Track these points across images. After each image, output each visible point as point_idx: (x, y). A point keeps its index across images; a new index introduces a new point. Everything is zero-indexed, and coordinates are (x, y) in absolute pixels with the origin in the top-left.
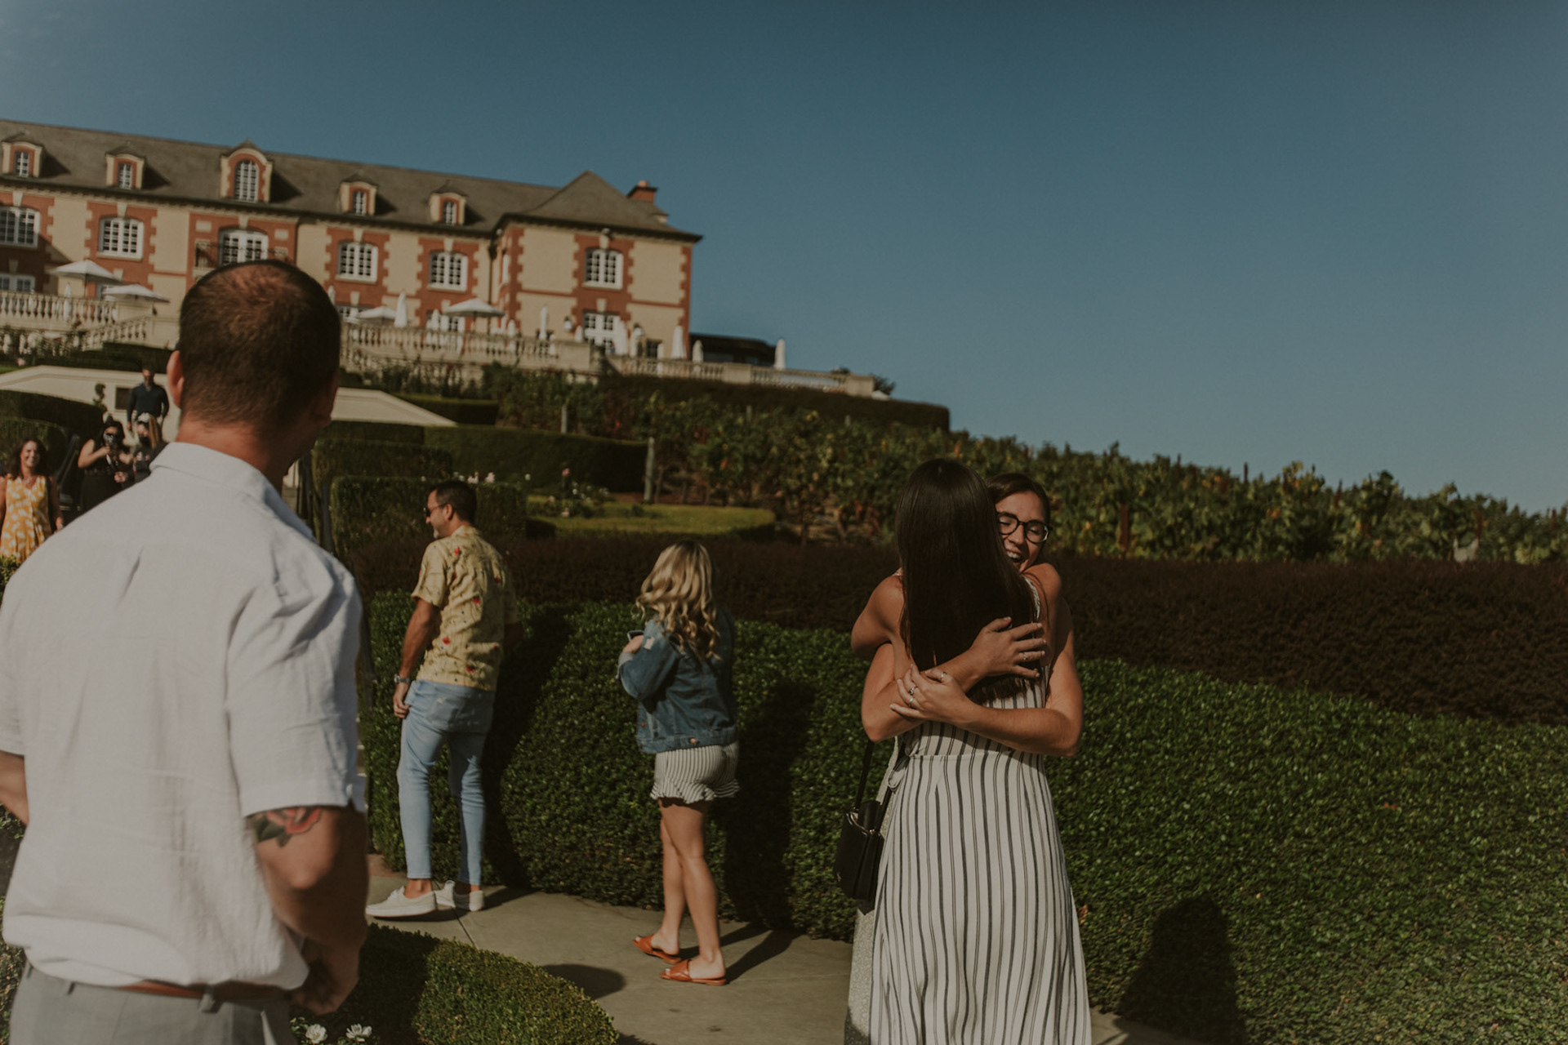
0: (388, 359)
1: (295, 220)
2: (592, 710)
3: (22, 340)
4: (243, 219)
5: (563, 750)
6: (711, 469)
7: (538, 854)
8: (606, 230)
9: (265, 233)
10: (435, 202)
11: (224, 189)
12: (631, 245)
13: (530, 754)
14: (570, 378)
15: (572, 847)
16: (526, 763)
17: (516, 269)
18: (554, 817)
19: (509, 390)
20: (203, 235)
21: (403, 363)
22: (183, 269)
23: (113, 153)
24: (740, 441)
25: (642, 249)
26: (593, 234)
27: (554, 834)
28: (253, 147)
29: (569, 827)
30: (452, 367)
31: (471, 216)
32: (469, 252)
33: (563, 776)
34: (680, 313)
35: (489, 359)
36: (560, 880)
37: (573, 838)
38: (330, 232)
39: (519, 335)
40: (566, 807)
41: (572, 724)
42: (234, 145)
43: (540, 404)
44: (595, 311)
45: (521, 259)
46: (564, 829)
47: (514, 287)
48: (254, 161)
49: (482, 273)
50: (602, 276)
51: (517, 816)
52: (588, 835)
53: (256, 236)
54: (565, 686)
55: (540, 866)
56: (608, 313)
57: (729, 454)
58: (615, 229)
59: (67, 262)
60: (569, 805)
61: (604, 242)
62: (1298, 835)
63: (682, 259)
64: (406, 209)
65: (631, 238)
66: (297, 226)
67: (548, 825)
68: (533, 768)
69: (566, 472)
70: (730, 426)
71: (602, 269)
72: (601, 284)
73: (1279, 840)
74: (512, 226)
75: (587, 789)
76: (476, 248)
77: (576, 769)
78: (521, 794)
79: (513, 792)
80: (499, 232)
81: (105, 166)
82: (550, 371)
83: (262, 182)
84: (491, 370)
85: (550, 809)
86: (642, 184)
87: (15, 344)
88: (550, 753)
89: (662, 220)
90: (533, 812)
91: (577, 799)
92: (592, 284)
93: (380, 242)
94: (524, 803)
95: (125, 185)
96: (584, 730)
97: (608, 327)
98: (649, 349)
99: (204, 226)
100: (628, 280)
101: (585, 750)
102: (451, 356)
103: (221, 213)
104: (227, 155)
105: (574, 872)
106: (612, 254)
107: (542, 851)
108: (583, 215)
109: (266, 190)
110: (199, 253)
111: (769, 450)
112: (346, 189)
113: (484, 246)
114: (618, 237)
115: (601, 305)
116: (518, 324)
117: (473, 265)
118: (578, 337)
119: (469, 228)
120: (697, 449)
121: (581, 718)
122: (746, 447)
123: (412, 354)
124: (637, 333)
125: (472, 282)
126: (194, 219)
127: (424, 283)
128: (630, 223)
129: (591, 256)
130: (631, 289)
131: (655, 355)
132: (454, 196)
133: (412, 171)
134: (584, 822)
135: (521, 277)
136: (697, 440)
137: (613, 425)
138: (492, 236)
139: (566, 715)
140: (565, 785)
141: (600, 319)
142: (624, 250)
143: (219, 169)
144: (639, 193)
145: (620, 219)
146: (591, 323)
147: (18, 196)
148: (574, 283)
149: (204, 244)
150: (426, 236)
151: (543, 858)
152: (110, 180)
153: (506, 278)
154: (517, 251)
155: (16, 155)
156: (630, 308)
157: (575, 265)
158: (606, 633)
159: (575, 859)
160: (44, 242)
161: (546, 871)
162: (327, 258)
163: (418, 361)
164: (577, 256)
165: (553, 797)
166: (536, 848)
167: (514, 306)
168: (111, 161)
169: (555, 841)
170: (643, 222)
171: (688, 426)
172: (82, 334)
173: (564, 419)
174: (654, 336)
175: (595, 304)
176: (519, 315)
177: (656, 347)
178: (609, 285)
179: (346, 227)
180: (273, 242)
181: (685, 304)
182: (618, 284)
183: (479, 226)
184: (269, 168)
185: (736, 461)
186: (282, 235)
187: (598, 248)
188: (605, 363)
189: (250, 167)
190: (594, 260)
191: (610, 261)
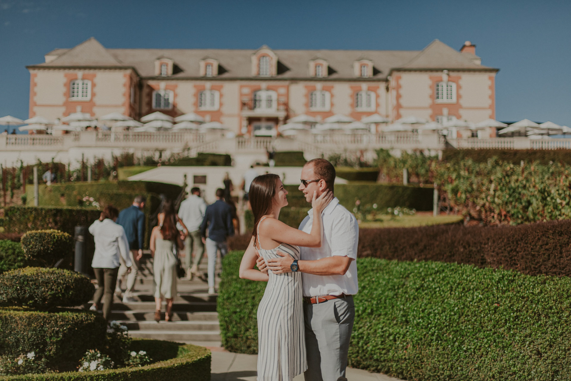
0: (332, 151)
1: (287, 83)
3: (163, 155)
4: (264, 85)
8: (446, 72)
9: (274, 91)
10: (357, 65)
11: (254, 71)
12: (459, 78)
14: (426, 153)
17: (399, 97)
19: (384, 162)
20: (246, 95)
22: (237, 112)
23: (204, 59)
25: (466, 79)
26: (439, 74)
30: (362, 152)
31: (376, 72)
32: (375, 90)
34: (492, 111)
35: (379, 147)
38: (305, 87)
44: (442, 115)
45: (401, 92)
47: (398, 106)
48: (268, 55)
49: (382, 101)
50: (445, 96)
53: (270, 93)
56: (449, 115)
58: (451, 70)
59: (182, 114)
61: (445, 77)
63: (489, 83)
64: (342, 72)
65: (460, 74)
66: (289, 86)
71: (445, 92)
72: (445, 100)
74: (395, 74)
76: (378, 87)
80: (390, 78)
81: (199, 66)
82: (417, 150)
83: (271, 66)
84: (380, 152)
86: (468, 43)
87: (160, 156)
92: (439, 101)
93: (329, 89)
95: (209, 75)
100: (459, 96)
102: (362, 146)
103: (252, 83)
104: (254, 54)
106: (450, 83)
108: (433, 65)
109: (274, 70)
110: (244, 104)
112: (312, 64)
113: (382, 86)
114: (452, 74)
117: (378, 96)
119: (375, 78)
125: (378, 105)
126: (241, 87)
127: (353, 108)
128: (459, 66)
129: (438, 86)
130: (462, 102)
132: (365, 62)
138: (387, 81)
141: (445, 119)
142: (456, 80)
143: (250, 61)
144: (466, 49)
145: (453, 65)
146: (440, 120)
147: (162, 85)
148: (430, 101)
149: (246, 99)
150: (353, 84)
152: (202, 73)
153: (394, 102)
154: (399, 87)
155: (161, 65)
156: (461, 112)
157: (429, 92)
160: (174, 106)
163: (345, 150)
164: (431, 87)
167: (399, 116)
168: (202, 64)
170: (467, 65)
172: (189, 149)
173: (405, 175)
174: (475, 128)
175: (441, 111)
178: (449, 101)
180: (279, 95)
181: (491, 107)
182: (454, 100)
183: (380, 76)
184: (275, 59)
186: (282, 91)
187: (442, 81)
188: (447, 143)
189: (265, 59)
190: (440, 88)
191: (449, 88)
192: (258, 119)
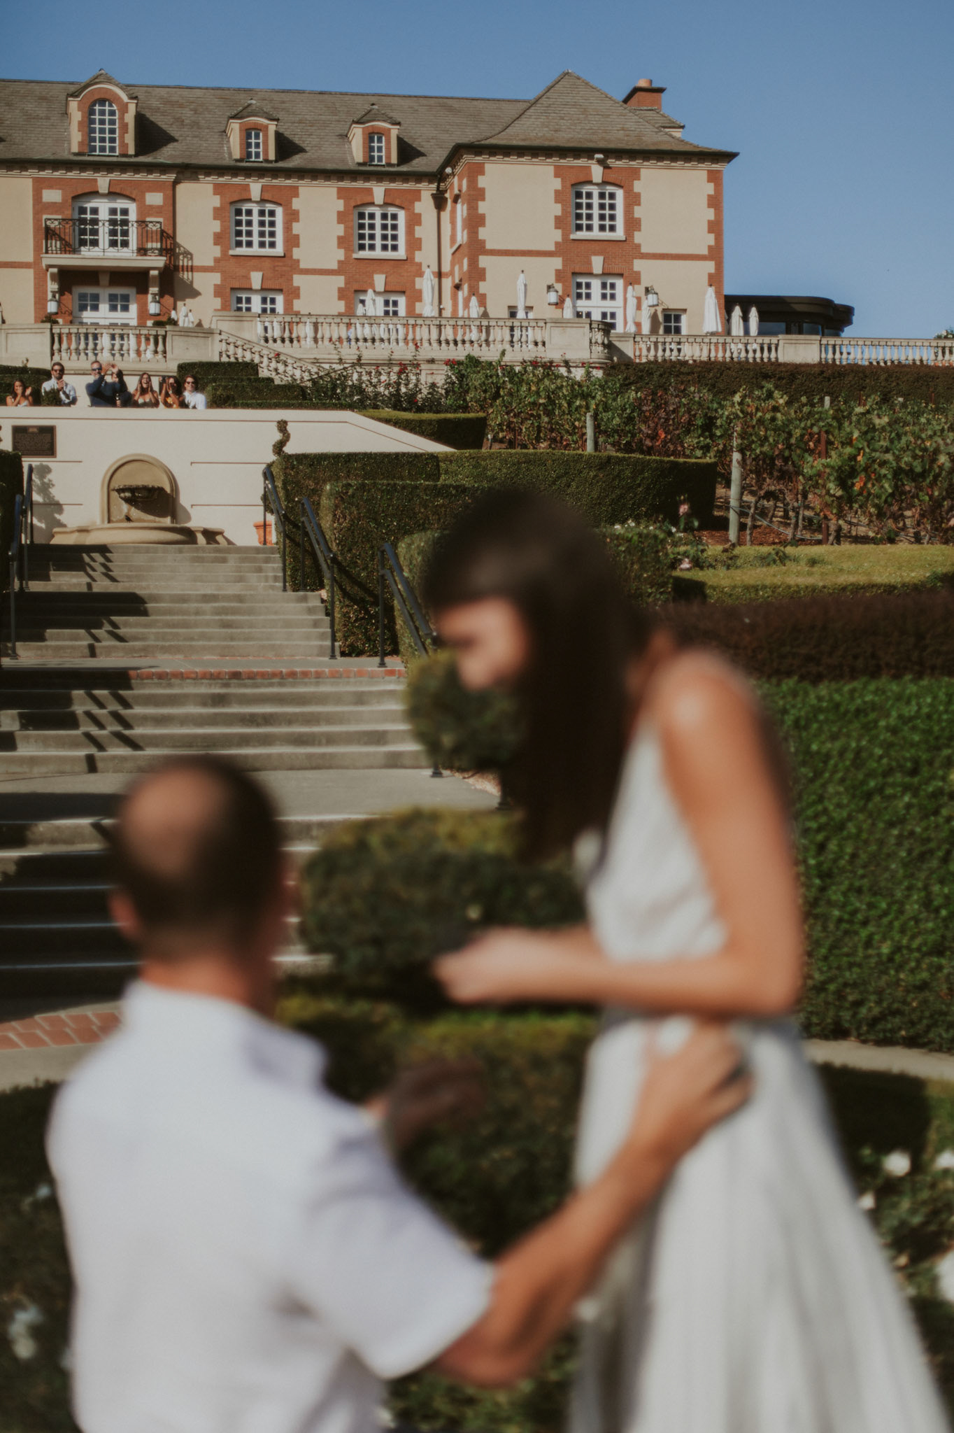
0: (316, 362)
1: (171, 177)
2: (936, 812)
4: (103, 182)
5: (905, 865)
6: (839, 493)
7: (873, 997)
8: (599, 156)
9: (133, 200)
10: (357, 136)
11: (76, 139)
12: (636, 174)
13: (861, 872)
14: (563, 373)
15: (923, 986)
16: (857, 884)
17: (475, 221)
18: (898, 949)
19: (497, 395)
20: (52, 207)
21: (337, 367)
22: (30, 258)
24: (887, 450)
25: (652, 178)
26: (581, 162)
27: (897, 971)
28: (109, 80)
29: (918, 961)
30: (403, 369)
31: (407, 152)
32: (407, 202)
33: (908, 897)
34: (710, 266)
35: (460, 353)
36: (900, 1029)
37: (924, 975)
38: (218, 189)
39: (485, 315)
40: (913, 938)
41: (912, 833)
42: (84, 79)
43: (549, 414)
44: (589, 273)
45: (483, 207)
46: (913, 964)
47: (474, 248)
48: (111, 99)
49: (426, 231)
50: (596, 222)
51: (846, 950)
52: (946, 971)
53: (120, 204)
54: (893, 785)
55: (876, 1011)
56: (608, 275)
57: (866, 469)
58: (611, 153)
60: (919, 933)
61: (597, 172)
63: (710, 189)
64: (318, 151)
65: (634, 164)
66: (176, 183)
67: (891, 959)
68: (865, 889)
69: (684, 509)
70: (870, 431)
71: (596, 211)
72: (596, 234)
74: (468, 159)
75: (944, 913)
76: (417, 196)
77: (926, 887)
78: (850, 922)
79: (840, 920)
80: (448, 170)
82: (535, 364)
83: (124, 127)
84: (464, 369)
85: (892, 939)
86: (642, 83)
88: (887, 869)
89: (677, 134)
90: (868, 943)
91: (930, 925)
92: (583, 235)
93: (285, 198)
94: (856, 933)
96: (929, 840)
97: (609, 294)
98: (668, 322)
99: (52, 196)
100: (633, 225)
101: (934, 863)
102: (404, 352)
103: (73, 175)
104: (74, 95)
105: (921, 1019)
106: (609, 189)
107: (880, 993)
108: (564, 138)
109: (130, 138)
110: (49, 233)
111: (934, 460)
112: (235, 129)
113: (427, 191)
114: (616, 164)
115: (597, 264)
116: (482, 301)
117: (414, 221)
118: (568, 313)
119: (404, 168)
121: (924, 824)
122: (898, 459)
123: (349, 353)
124: (650, 300)
125: (414, 244)
126: (39, 186)
127: (349, 250)
128: (633, 143)
129: (579, 195)
130: (638, 237)
131: (678, 330)
132: (382, 125)
133: (321, 93)
134: (940, 953)
135: (483, 233)
136: (811, 452)
137: (654, 437)
138: (438, 177)
139: (902, 821)
140: (912, 907)
141: (596, 284)
142: (626, 181)
143: (65, 114)
144: (639, 95)
145: (617, 139)
146: (584, 291)
148: (558, 235)
149: (53, 220)
150: (346, 184)
151: (879, 1002)
153: (462, 237)
154: (478, 195)
156: (638, 265)
158: (929, 716)
159: (925, 1001)
161: (882, 1017)
162: (216, 226)
163: (359, 362)
164: (559, 196)
165: (897, 924)
166: (871, 989)
167: (477, 274)
169: (899, 980)
170: (652, 139)
171: (798, 432)
173: (589, 432)
174: (673, 304)
175: (590, 263)
176: (483, 287)
177: (678, 318)
178: (607, 235)
179: (239, 180)
180: (144, 210)
181: (715, 254)
182: (620, 234)
183: (417, 165)
184: (132, 109)
185: (879, 478)
186: (155, 199)
187: (588, 181)
188: (610, 347)
189: (107, 108)
192: (89, 276)
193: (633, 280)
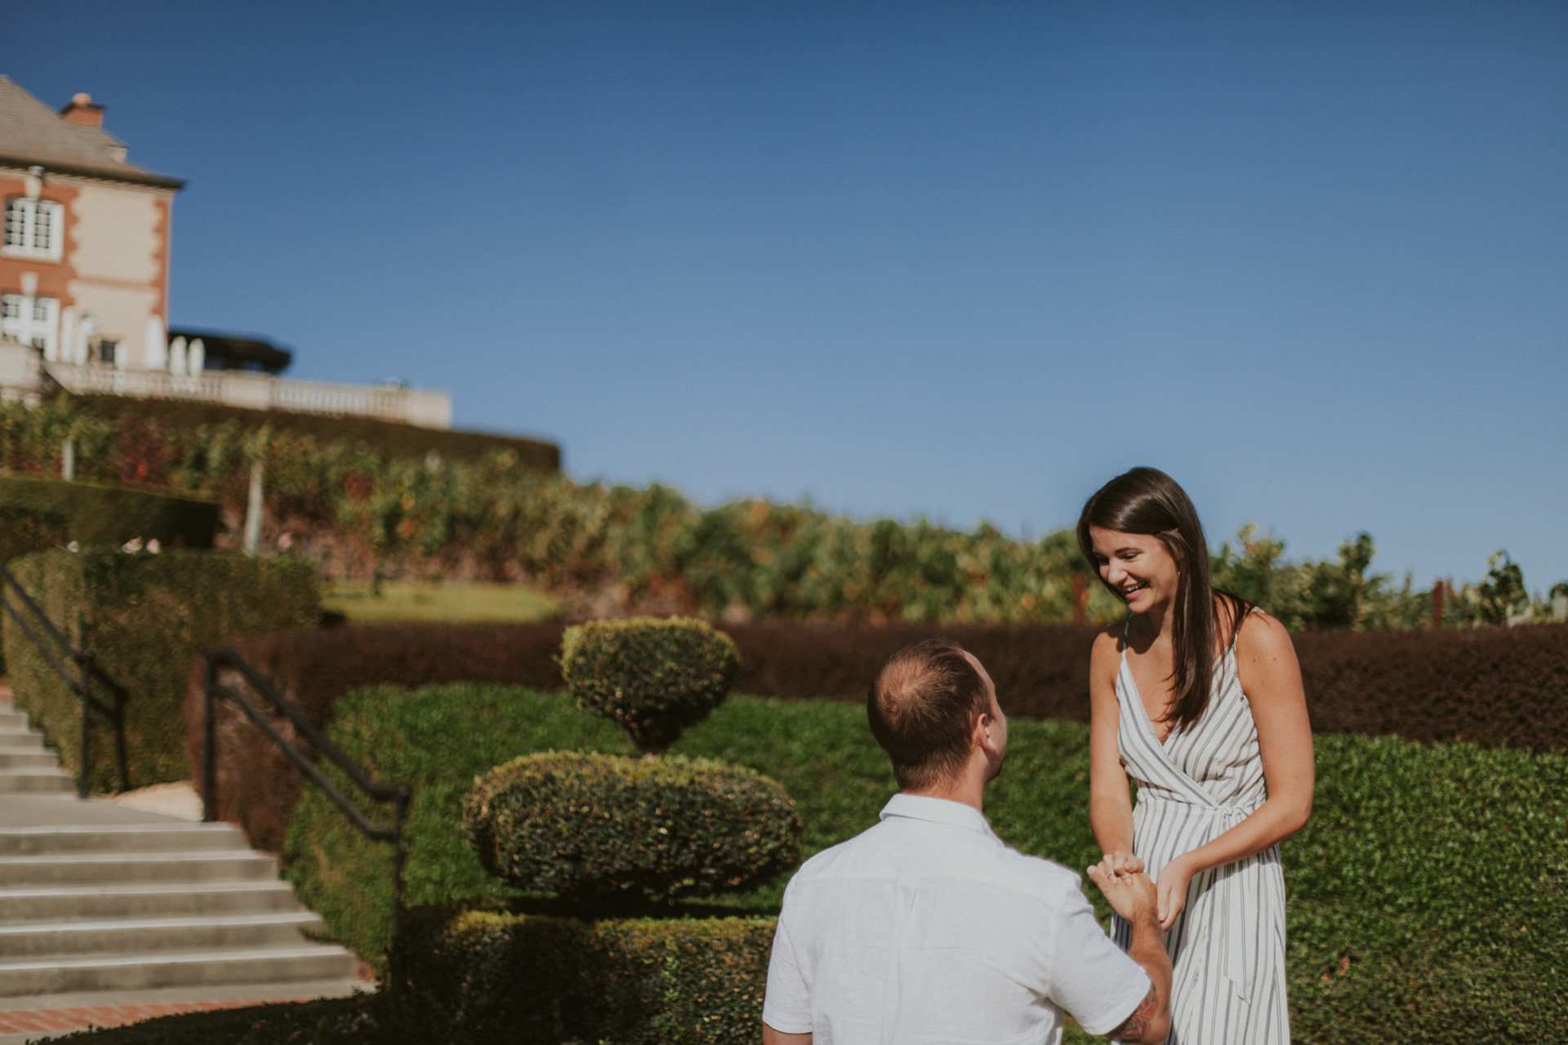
8: (36, 170)
12: (74, 194)
25: (92, 198)
26: (15, 174)
44: (18, 291)
50: (29, 238)
56: (39, 294)
58: (50, 168)
61: (33, 186)
62: (1551, 872)
63: (154, 217)
65: (75, 182)
71: (30, 228)
72: (28, 251)
73: (1535, 878)
86: (80, 99)
92: (12, 251)
97: (39, 316)
98: (105, 351)
100: (69, 245)
106: (46, 206)
114: (55, 180)
120: (347, 507)
124: (87, 327)
129: (11, 208)
130: (76, 260)
131: (114, 360)
141: (26, 305)
142: (65, 199)
144: (74, 114)
145: (56, 155)
146: (11, 310)
156: (74, 289)
170: (92, 158)
173: (68, 460)
174: (110, 333)
175: (18, 280)
177: (115, 349)
178: (40, 254)
181: (158, 283)
182: (55, 253)
187: (22, 195)
188: (46, 375)
190: (16, 214)
191: (43, 217)
193: (67, 302)
